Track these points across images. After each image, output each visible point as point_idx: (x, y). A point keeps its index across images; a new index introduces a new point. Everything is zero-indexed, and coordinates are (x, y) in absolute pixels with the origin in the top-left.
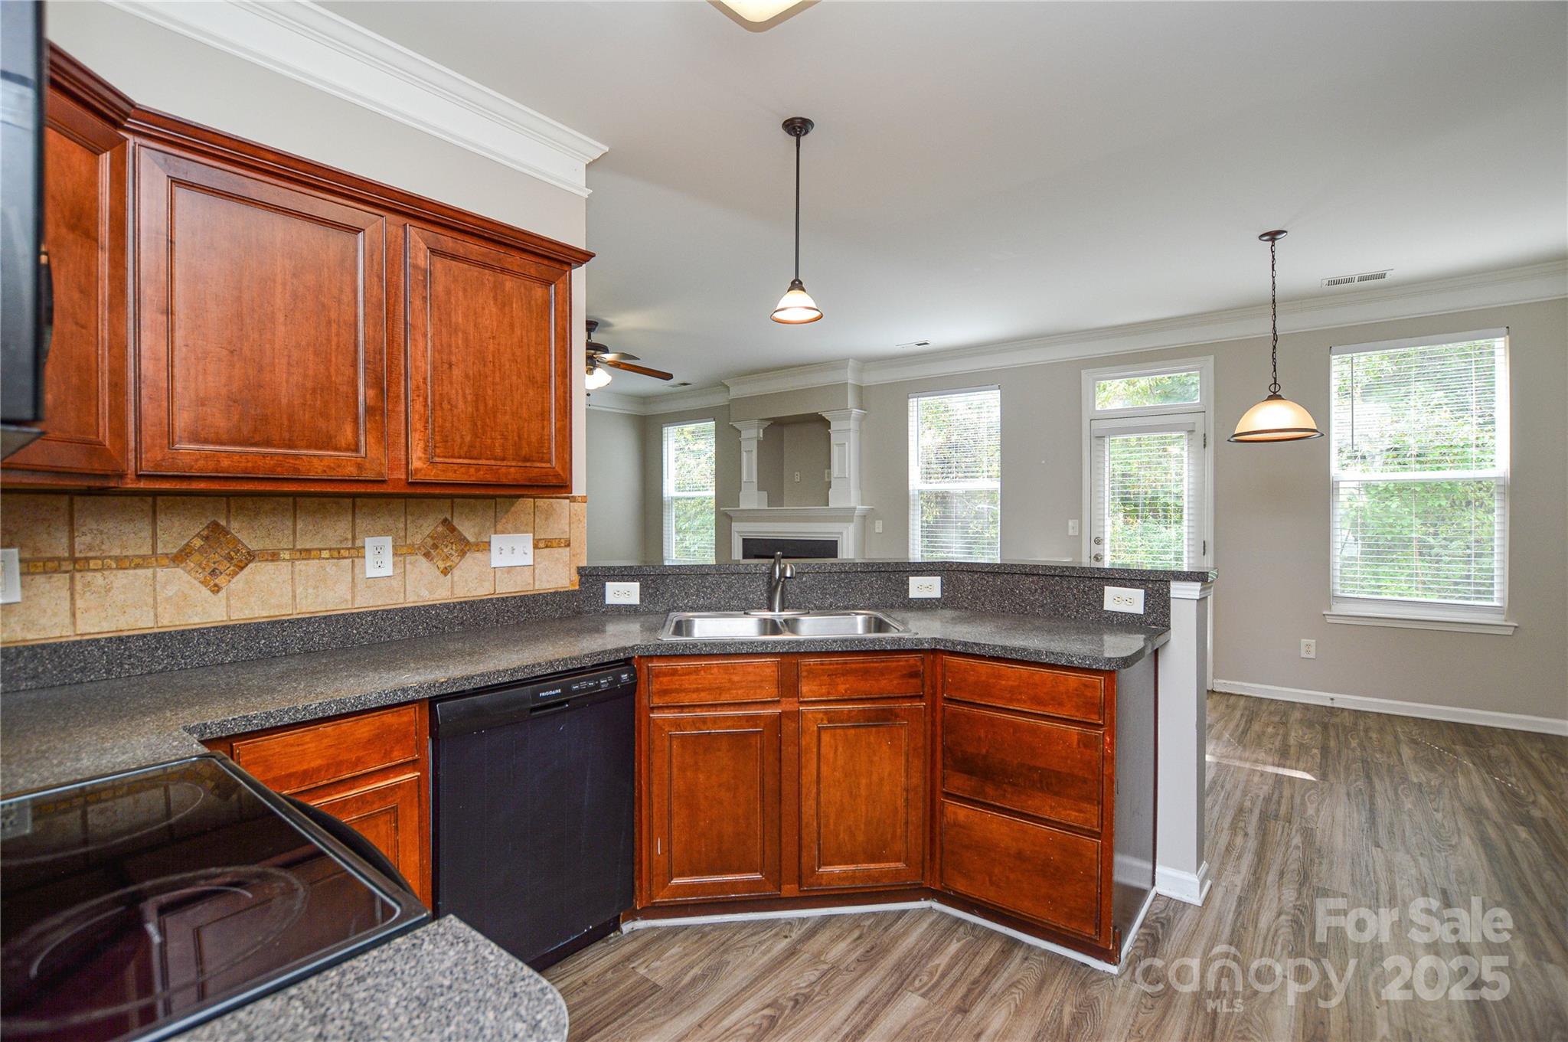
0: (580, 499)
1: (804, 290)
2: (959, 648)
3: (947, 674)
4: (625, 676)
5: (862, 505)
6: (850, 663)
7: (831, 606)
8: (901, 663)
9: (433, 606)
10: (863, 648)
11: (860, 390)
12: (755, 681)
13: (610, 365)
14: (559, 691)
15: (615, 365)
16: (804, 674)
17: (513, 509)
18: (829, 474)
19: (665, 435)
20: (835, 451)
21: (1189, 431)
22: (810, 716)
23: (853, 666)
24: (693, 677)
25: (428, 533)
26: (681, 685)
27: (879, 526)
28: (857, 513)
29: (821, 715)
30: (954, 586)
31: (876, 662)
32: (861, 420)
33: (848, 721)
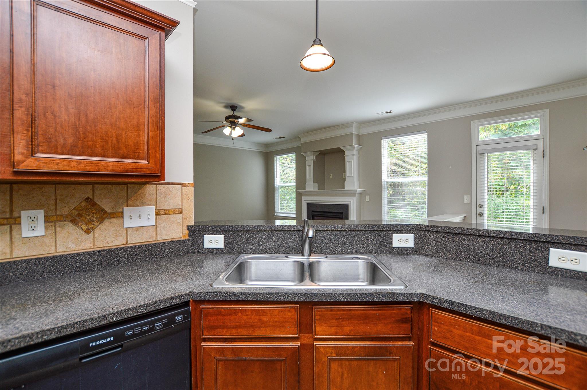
0: (189, 185)
1: (322, 45)
2: (445, 305)
3: (433, 323)
4: (179, 318)
5: (360, 189)
6: (354, 310)
7: (342, 251)
8: (394, 311)
9: (78, 254)
10: (364, 300)
11: (359, 137)
12: (279, 322)
13: (243, 126)
14: (112, 339)
15: (245, 125)
16: (318, 317)
17: (140, 191)
18: (345, 175)
19: (275, 160)
20: (347, 165)
21: (534, 149)
22: (322, 350)
23: (356, 312)
24: (233, 317)
25: (74, 207)
26: (224, 323)
27: (367, 198)
28: (357, 192)
29: (330, 350)
30: (423, 240)
31: (374, 310)
32: (359, 150)
33: (352, 355)
